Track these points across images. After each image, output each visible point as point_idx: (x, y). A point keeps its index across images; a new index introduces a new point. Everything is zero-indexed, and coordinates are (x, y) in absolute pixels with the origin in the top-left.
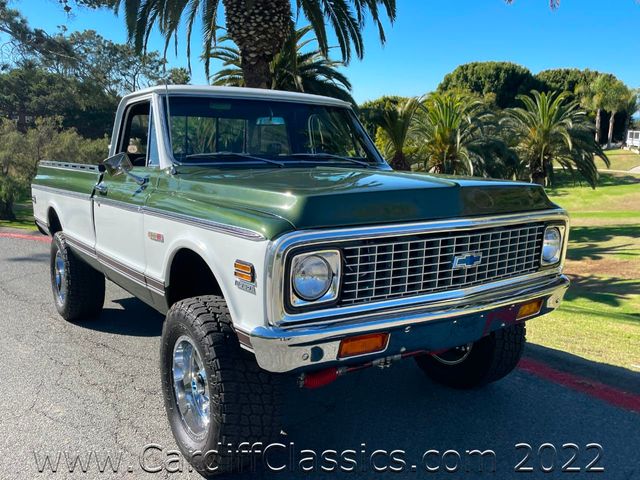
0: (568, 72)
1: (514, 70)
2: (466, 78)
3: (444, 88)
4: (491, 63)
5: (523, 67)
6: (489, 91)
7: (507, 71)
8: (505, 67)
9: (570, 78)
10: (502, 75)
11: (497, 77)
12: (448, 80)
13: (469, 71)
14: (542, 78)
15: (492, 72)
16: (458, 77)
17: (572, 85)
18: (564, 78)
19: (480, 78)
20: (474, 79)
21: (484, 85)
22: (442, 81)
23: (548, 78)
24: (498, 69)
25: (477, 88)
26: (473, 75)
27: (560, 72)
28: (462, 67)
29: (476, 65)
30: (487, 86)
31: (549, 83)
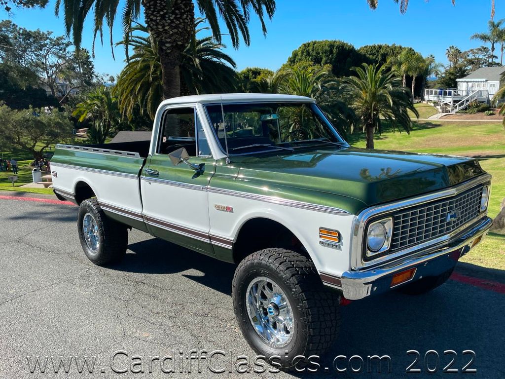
0: (380, 47)
1: (342, 46)
2: (308, 53)
3: (292, 61)
4: (327, 41)
5: (349, 44)
6: (326, 63)
7: (338, 47)
8: (336, 44)
9: (382, 51)
10: (335, 50)
11: (331, 52)
12: (295, 55)
13: (310, 48)
14: (363, 52)
15: (327, 48)
16: (302, 53)
17: (384, 57)
18: (378, 51)
19: (319, 53)
20: (314, 54)
21: (322, 58)
22: (291, 56)
23: (367, 51)
24: (332, 46)
25: (317, 60)
26: (313, 51)
27: (375, 47)
28: (305, 45)
29: (315, 43)
30: (324, 59)
31: (368, 56)
